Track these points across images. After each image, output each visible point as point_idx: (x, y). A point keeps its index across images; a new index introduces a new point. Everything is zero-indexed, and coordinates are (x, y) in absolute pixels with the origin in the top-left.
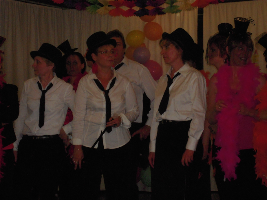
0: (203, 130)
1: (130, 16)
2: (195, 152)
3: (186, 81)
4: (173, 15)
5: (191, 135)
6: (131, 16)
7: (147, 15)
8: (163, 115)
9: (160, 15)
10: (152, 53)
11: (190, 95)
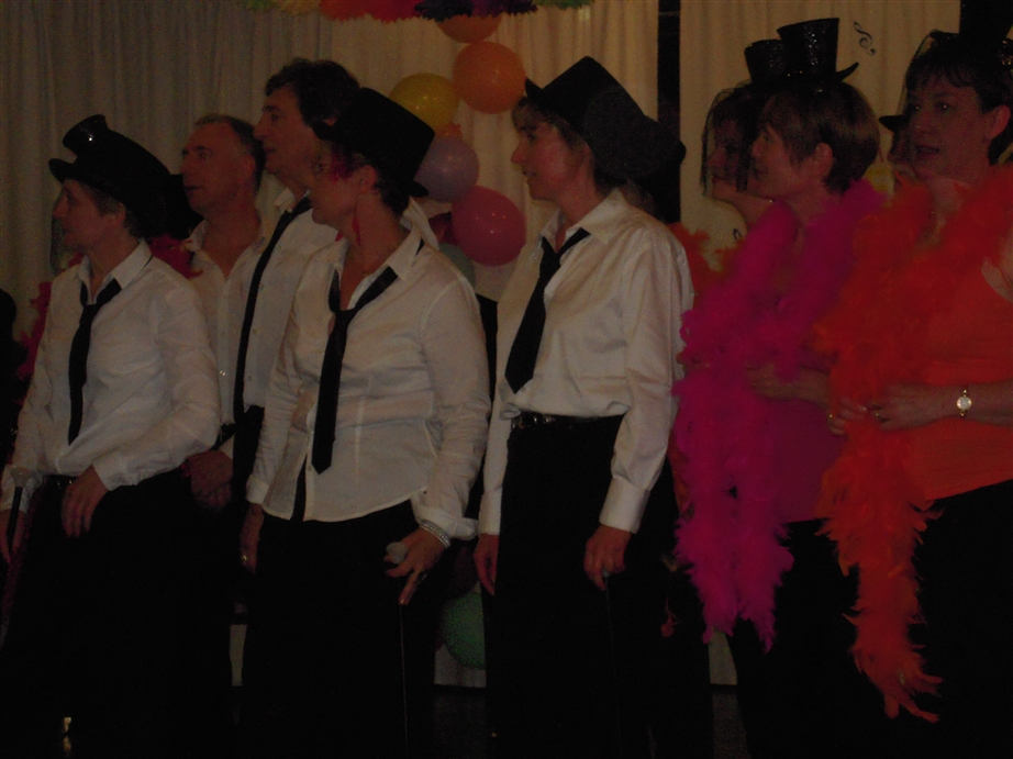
0: (664, 451)
1: (399, 20)
2: (632, 536)
3: (608, 262)
4: (567, 15)
5: (617, 473)
6: (403, 18)
7: (465, 15)
8: (520, 392)
9: (515, 14)
10: (485, 159)
11: (621, 316)
